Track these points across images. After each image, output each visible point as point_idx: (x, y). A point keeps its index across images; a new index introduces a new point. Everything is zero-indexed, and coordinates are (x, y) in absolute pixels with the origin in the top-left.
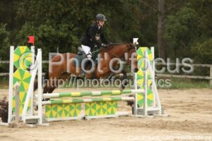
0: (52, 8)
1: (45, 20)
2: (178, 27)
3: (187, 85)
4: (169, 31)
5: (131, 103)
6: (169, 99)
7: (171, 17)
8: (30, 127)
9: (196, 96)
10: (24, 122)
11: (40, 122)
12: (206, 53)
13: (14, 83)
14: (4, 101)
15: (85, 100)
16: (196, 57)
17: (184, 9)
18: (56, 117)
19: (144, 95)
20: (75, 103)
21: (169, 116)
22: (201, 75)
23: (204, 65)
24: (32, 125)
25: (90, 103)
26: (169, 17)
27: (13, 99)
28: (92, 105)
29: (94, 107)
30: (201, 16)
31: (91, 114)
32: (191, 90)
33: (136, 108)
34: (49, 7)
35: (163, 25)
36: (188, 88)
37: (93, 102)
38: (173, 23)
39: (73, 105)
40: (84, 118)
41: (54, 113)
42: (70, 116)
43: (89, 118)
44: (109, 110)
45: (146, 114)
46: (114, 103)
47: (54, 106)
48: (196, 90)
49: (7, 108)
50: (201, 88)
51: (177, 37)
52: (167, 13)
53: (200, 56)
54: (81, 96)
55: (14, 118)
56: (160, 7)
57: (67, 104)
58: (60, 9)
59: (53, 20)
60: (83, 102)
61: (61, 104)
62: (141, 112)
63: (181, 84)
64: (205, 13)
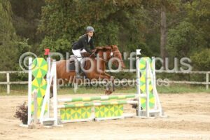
0: (68, 24)
1: (62, 35)
2: (178, 39)
3: (186, 89)
4: (171, 42)
5: (135, 106)
6: (170, 102)
7: (172, 31)
8: (46, 128)
9: (194, 99)
10: (42, 123)
11: (56, 124)
12: (203, 62)
13: (33, 90)
14: (24, 106)
15: (95, 104)
16: (194, 65)
17: (183, 23)
18: (70, 119)
19: (146, 99)
20: (86, 107)
21: (168, 117)
22: (198, 81)
23: (200, 72)
24: (48, 127)
25: (99, 106)
26: (170, 30)
27: (32, 104)
28: (101, 108)
29: (103, 110)
30: (198, 29)
31: (100, 116)
32: (190, 94)
33: (140, 110)
34: (65, 23)
35: (165, 38)
36: (187, 92)
37: (102, 105)
38: (174, 35)
39: (85, 109)
40: (94, 120)
41: (68, 115)
42: (82, 118)
43: (98, 119)
44: (116, 112)
45: (148, 115)
46: (120, 106)
47: (67, 110)
48: (194, 94)
49: (27, 112)
50: (198, 92)
51: (177, 48)
52: (169, 27)
53: (197, 65)
54: (91, 100)
55: (33, 121)
56: (163, 22)
57: (79, 108)
58: (74, 25)
59: (68, 35)
60: (93, 106)
61: (74, 108)
62: (144, 113)
63: (181, 89)
64: (201, 26)
